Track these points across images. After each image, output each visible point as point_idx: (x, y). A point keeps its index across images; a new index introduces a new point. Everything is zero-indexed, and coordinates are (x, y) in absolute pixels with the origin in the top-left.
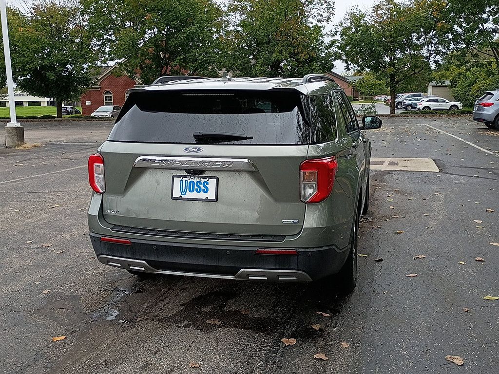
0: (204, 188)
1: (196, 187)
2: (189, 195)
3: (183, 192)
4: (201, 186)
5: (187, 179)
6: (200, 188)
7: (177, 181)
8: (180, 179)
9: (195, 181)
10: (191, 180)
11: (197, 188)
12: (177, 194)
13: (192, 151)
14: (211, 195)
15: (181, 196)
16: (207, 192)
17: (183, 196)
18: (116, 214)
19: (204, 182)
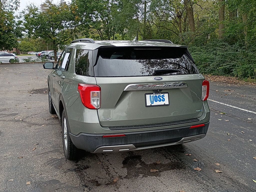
0: (162, 99)
1: (158, 99)
2: (155, 103)
3: (152, 102)
4: (161, 98)
5: (153, 95)
6: (160, 99)
8: (149, 95)
9: (158, 96)
10: (155, 95)
11: (159, 99)
12: (149, 103)
13: (158, 79)
14: (167, 102)
15: (151, 105)
16: (164, 101)
17: (152, 105)
18: (110, 121)
19: (162, 96)
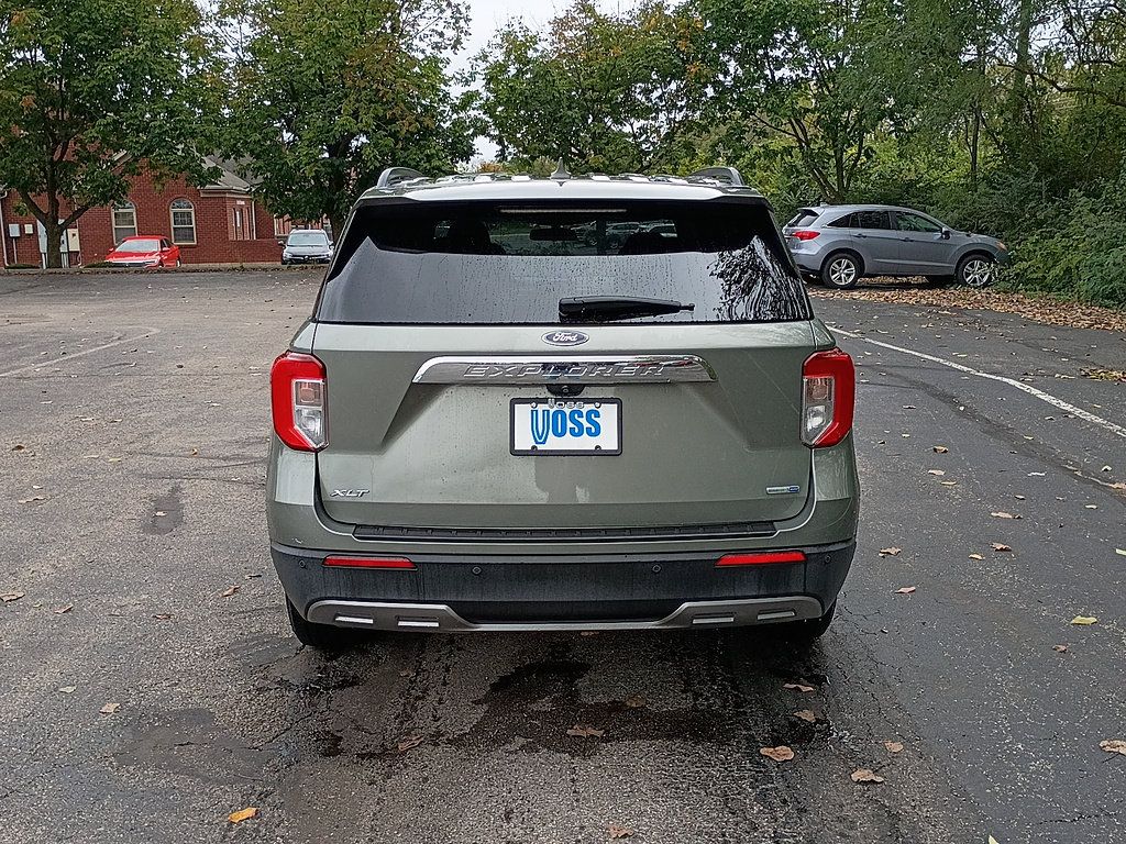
0: (590, 426)
1: (570, 425)
2: (553, 443)
3: (540, 437)
4: (583, 421)
5: (546, 407)
6: (580, 425)
7: (523, 412)
8: (528, 407)
9: (567, 411)
10: (555, 409)
11: (573, 426)
12: (524, 441)
13: (564, 342)
14: (609, 441)
15: (534, 447)
16: (598, 433)
17: (540, 447)
18: (363, 500)
19: (589, 413)
